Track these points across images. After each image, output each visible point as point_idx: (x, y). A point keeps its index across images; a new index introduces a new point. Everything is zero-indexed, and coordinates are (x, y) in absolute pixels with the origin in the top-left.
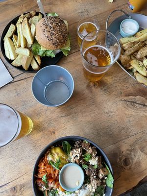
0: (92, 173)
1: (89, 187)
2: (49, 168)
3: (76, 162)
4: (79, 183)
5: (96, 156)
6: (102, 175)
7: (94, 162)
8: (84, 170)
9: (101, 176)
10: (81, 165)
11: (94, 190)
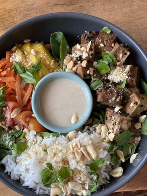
0: (112, 96)
1: (101, 129)
2: (12, 78)
3: (76, 73)
4: (77, 118)
5: (126, 63)
6: (136, 103)
7: (119, 75)
8: (94, 94)
9: (132, 107)
10: (88, 81)
11: (111, 137)
